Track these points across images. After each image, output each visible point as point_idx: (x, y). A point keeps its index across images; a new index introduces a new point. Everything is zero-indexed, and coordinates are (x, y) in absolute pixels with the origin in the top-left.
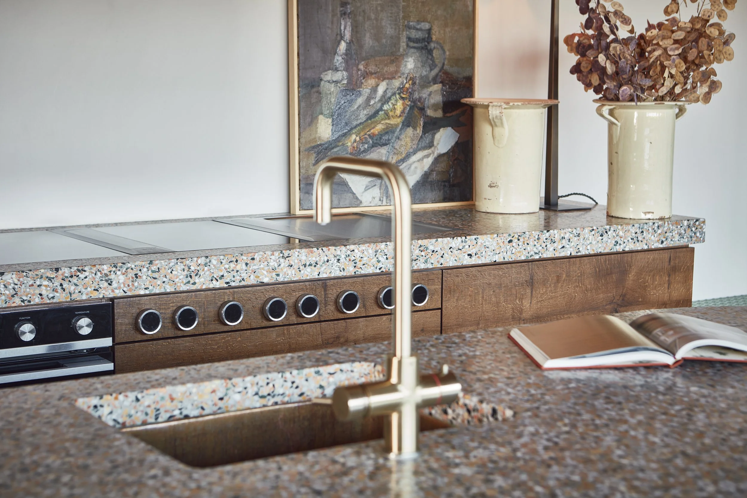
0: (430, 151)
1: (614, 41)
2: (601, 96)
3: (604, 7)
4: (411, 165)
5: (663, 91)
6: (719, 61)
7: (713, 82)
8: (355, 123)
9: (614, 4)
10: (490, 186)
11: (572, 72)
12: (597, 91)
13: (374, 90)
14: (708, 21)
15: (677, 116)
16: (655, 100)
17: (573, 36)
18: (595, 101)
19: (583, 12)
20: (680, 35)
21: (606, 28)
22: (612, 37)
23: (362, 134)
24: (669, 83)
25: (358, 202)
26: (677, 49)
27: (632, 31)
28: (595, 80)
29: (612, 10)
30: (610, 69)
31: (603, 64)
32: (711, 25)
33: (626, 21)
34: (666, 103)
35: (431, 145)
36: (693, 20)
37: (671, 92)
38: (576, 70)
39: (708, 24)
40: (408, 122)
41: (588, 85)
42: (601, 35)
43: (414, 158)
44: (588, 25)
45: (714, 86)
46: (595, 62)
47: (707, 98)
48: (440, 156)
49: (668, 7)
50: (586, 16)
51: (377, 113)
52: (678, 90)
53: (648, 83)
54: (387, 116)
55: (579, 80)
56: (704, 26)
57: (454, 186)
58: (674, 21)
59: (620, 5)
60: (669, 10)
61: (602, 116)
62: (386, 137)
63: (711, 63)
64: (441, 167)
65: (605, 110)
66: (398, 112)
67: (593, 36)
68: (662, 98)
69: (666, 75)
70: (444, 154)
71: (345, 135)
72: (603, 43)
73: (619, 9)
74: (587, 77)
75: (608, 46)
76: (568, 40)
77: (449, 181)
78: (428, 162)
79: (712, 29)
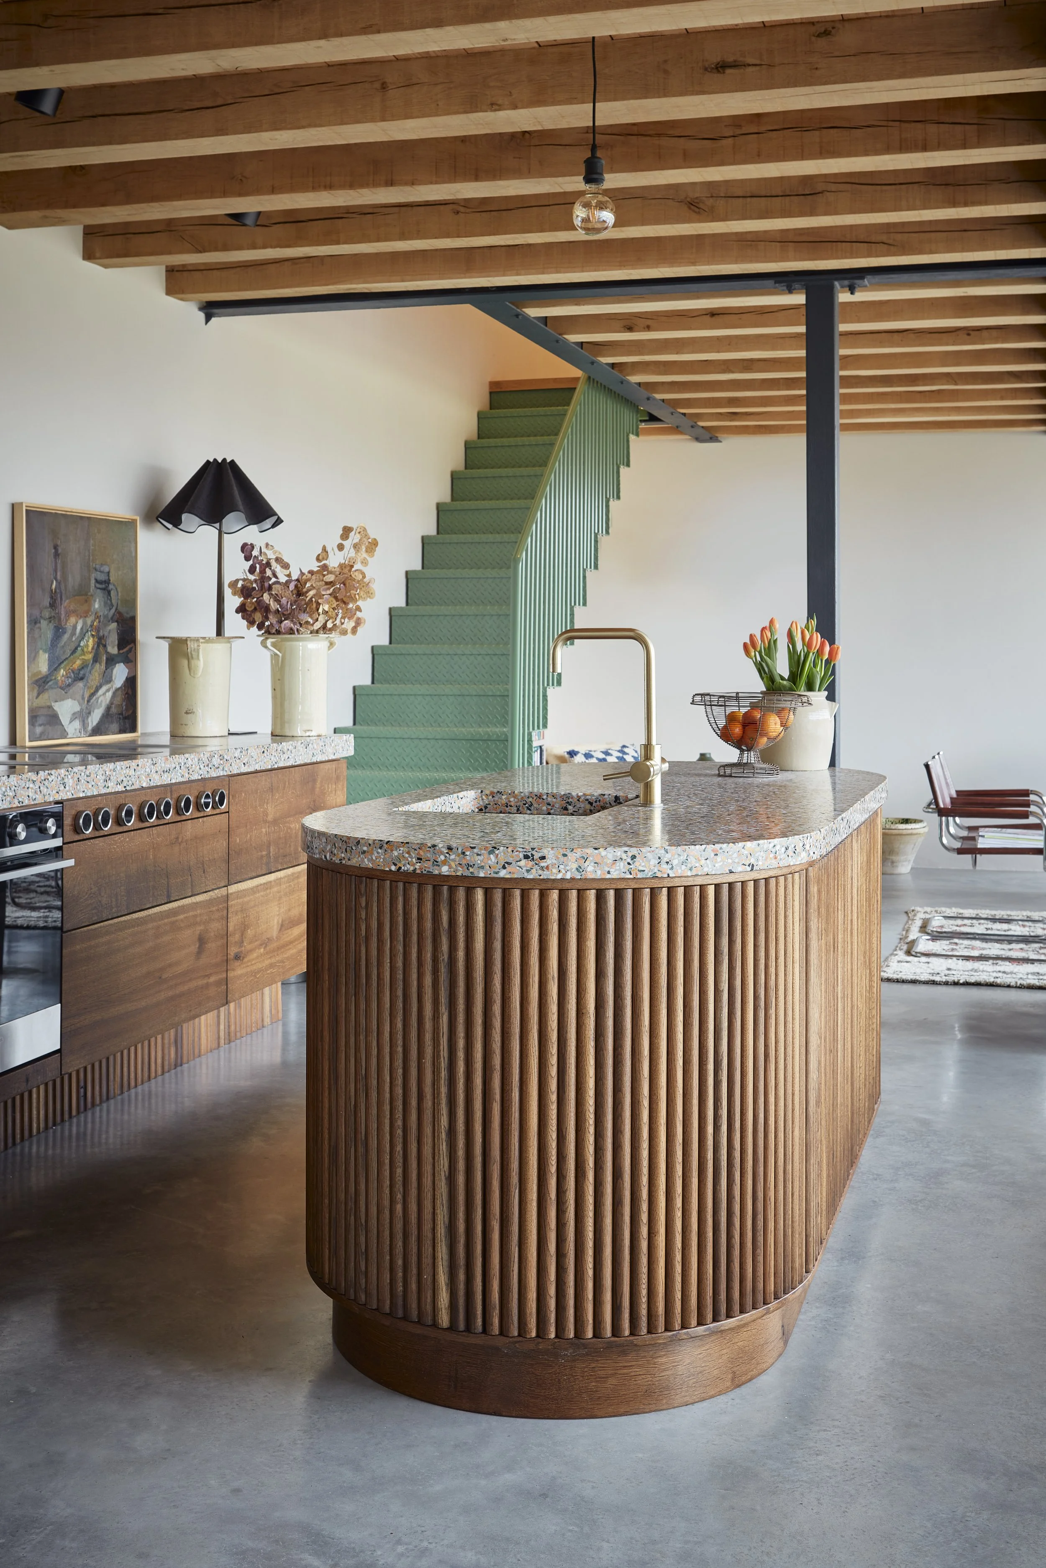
0: (109, 685)
1: (275, 583)
2: (263, 632)
3: (265, 554)
4: (98, 698)
5: (318, 625)
6: (364, 599)
7: (359, 619)
8: (63, 658)
9: (275, 552)
10: (187, 713)
11: (237, 611)
12: (260, 627)
13: (75, 627)
14: (352, 566)
15: (329, 648)
16: (311, 633)
17: (237, 581)
18: (258, 636)
19: (247, 558)
20: (330, 578)
21: (269, 573)
22: (274, 580)
23: (67, 668)
24: (322, 619)
25: (64, 735)
26: (329, 589)
27: (289, 575)
28: (258, 617)
29: (274, 557)
30: (274, 606)
31: (267, 602)
32: (355, 571)
33: (286, 566)
34: (320, 635)
35: (109, 680)
36: (341, 566)
37: (324, 627)
38: (241, 609)
39: (353, 569)
40: (96, 659)
41: (251, 623)
42: (263, 579)
43: (101, 692)
44: (252, 570)
45: (358, 622)
46: (259, 602)
47: (354, 630)
48: (117, 690)
49: (319, 555)
50: (251, 562)
51: (76, 648)
52: (330, 625)
53: (305, 617)
54: (83, 653)
55: (243, 618)
56: (350, 571)
57: (125, 718)
58: (325, 567)
59: (280, 553)
60: (321, 557)
61: (266, 647)
62: (82, 672)
63: (356, 601)
64: (118, 700)
65: (269, 642)
66: (90, 649)
67: (255, 581)
68: (317, 632)
69: (320, 610)
70: (119, 688)
71: (55, 669)
72: (266, 585)
73: (279, 556)
74: (250, 616)
75: (270, 588)
76: (233, 584)
77: (122, 714)
78: (109, 695)
79: (356, 573)
